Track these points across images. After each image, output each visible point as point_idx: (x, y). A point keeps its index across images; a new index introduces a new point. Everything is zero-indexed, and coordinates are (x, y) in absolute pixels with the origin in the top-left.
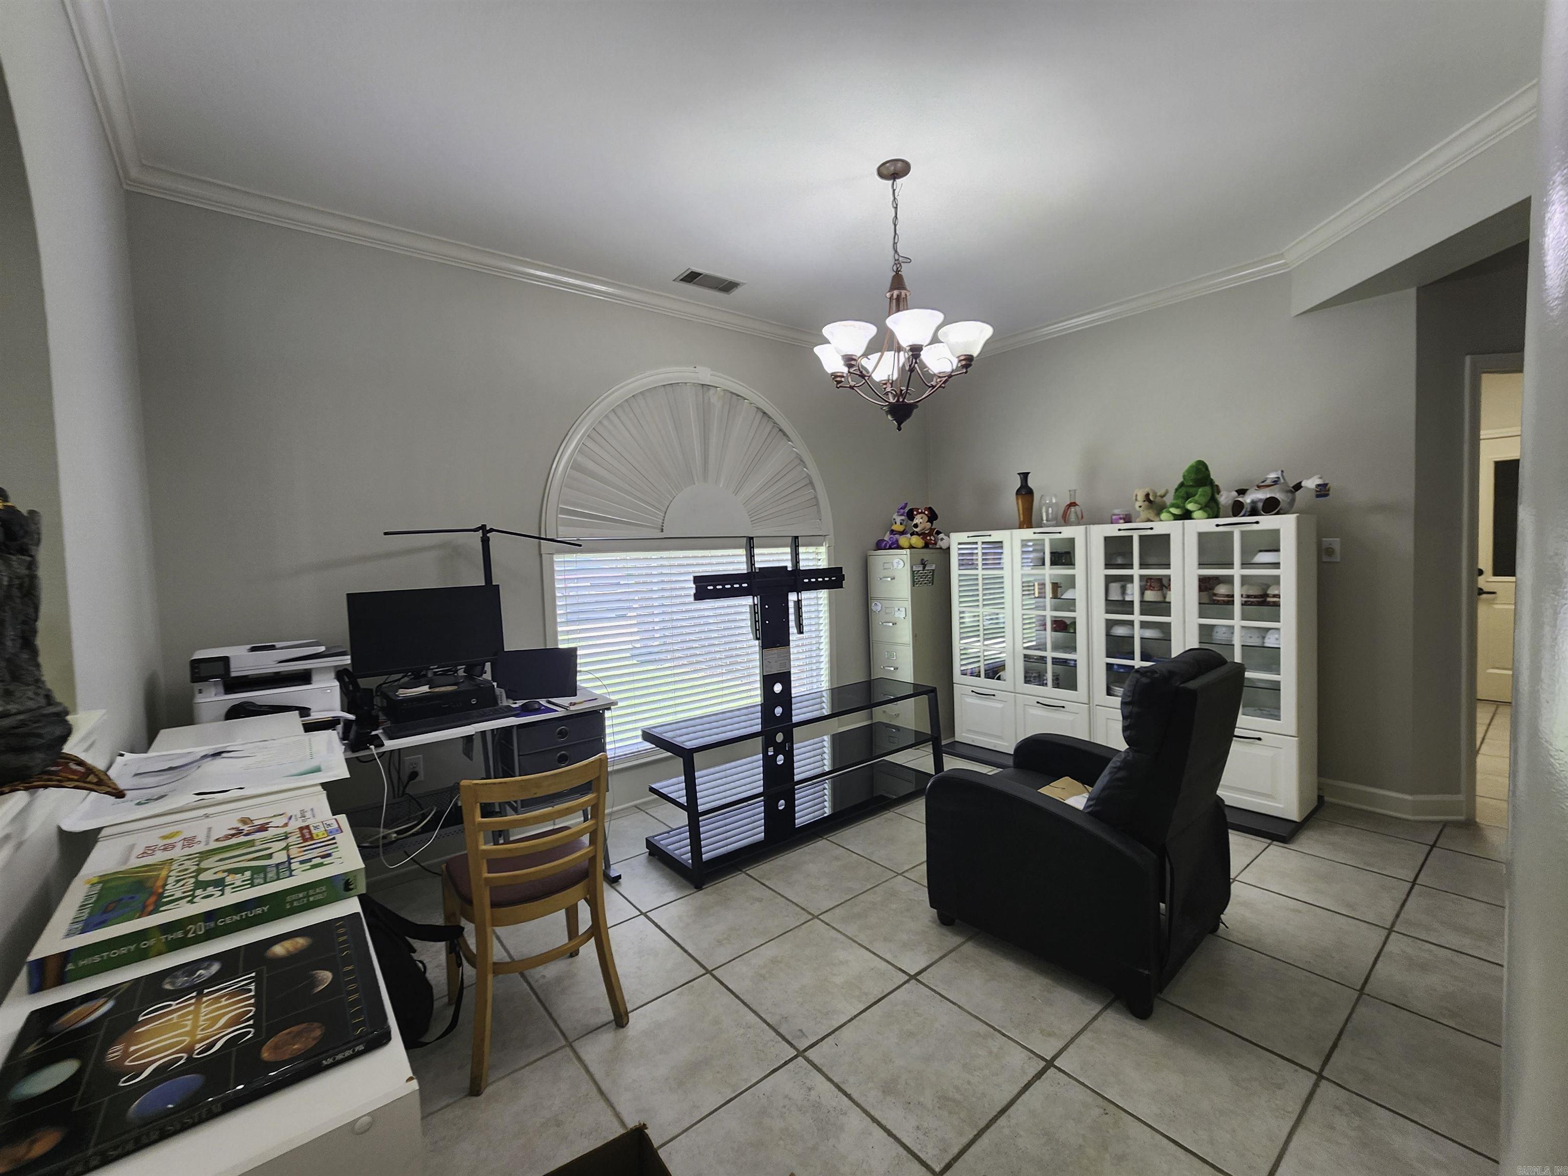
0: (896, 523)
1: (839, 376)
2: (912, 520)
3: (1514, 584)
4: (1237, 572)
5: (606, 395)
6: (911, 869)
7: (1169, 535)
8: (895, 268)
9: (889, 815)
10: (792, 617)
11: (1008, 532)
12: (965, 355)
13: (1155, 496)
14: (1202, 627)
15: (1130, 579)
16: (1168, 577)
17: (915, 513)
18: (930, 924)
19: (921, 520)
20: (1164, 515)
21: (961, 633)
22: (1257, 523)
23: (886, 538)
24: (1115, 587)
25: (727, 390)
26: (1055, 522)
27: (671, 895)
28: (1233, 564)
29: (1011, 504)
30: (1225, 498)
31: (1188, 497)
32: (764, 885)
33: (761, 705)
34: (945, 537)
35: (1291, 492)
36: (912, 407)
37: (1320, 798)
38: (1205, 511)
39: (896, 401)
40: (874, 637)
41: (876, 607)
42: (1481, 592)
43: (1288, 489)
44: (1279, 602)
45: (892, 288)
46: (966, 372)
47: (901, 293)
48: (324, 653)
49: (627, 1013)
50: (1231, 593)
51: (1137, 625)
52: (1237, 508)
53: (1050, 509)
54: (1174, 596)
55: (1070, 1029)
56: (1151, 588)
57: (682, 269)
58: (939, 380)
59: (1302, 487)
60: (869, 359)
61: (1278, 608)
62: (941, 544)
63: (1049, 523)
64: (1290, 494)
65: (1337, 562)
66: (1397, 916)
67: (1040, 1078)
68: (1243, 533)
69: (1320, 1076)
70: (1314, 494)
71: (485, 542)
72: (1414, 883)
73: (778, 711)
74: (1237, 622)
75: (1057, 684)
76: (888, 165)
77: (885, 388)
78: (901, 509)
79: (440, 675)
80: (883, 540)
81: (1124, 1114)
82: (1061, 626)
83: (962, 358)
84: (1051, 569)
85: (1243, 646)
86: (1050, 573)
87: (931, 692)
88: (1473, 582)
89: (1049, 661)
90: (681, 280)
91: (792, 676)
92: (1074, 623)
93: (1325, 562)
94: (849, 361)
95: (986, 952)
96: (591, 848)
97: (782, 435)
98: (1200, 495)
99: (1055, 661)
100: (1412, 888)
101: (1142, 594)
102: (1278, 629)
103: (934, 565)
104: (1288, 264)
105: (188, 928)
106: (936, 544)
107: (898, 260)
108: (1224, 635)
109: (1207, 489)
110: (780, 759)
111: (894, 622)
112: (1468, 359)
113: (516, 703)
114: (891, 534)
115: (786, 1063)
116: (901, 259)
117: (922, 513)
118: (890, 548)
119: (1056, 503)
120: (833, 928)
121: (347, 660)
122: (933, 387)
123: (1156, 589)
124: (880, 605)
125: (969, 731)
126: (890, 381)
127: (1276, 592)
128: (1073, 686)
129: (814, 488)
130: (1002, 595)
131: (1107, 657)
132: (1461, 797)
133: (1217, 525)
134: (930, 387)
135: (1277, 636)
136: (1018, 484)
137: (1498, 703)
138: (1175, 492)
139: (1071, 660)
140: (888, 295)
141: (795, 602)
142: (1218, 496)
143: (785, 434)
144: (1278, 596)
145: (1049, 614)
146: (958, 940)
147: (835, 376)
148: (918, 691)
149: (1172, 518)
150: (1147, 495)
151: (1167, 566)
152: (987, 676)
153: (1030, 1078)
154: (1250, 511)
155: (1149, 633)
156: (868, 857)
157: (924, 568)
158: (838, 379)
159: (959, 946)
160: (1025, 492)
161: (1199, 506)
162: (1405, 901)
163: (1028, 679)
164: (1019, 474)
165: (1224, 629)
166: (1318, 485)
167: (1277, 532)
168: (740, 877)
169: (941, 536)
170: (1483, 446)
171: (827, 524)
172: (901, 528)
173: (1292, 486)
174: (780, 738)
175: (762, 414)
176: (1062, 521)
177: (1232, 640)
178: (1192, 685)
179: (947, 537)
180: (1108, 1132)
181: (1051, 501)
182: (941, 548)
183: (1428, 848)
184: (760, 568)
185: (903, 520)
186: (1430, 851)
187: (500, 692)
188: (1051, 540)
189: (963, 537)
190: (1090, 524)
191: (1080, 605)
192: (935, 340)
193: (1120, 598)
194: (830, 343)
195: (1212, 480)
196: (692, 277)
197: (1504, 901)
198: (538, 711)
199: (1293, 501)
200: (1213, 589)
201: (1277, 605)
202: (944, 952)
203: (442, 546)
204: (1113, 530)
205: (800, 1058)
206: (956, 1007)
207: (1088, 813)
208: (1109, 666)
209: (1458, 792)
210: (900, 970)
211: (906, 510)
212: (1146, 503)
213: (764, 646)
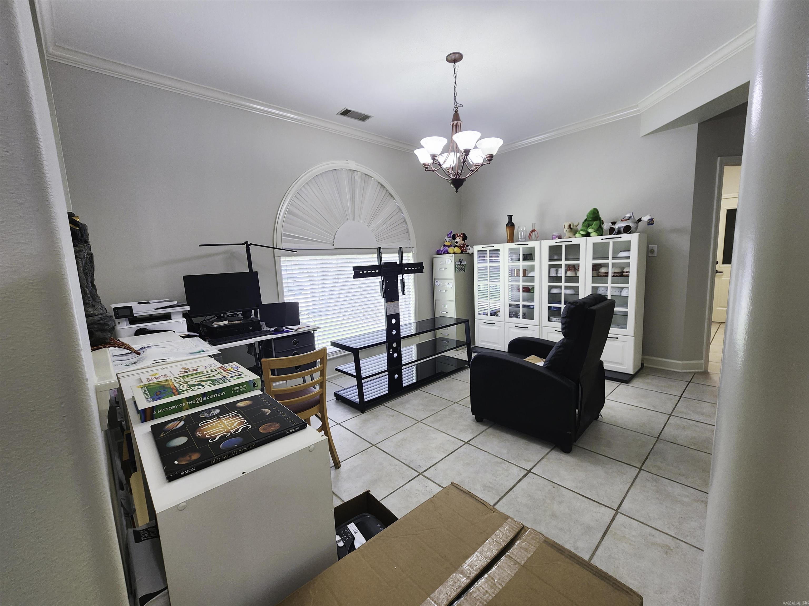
0: (446, 241)
1: (427, 165)
2: (455, 240)
3: (730, 268)
4: (610, 261)
5: (303, 175)
6: (461, 400)
7: (579, 244)
8: (455, 110)
9: (448, 379)
10: (400, 288)
11: (502, 245)
12: (490, 155)
13: (573, 226)
14: (593, 287)
15: (560, 266)
16: (578, 265)
17: (456, 236)
18: (472, 422)
19: (459, 240)
20: (577, 235)
21: (478, 293)
22: (621, 237)
23: (442, 249)
24: (553, 270)
25: (363, 173)
26: (525, 239)
27: (350, 416)
28: (609, 258)
29: (503, 231)
30: (606, 226)
31: (589, 226)
32: (393, 410)
33: (386, 329)
34: (471, 248)
35: (636, 223)
36: (463, 181)
37: (642, 364)
38: (596, 233)
39: (455, 178)
40: (437, 297)
41: (437, 283)
42: (717, 272)
43: (635, 221)
44: (629, 275)
45: (453, 120)
46: (490, 163)
47: (458, 122)
48: (177, 305)
49: (340, 463)
50: (607, 272)
51: (563, 288)
52: (611, 231)
53: (523, 233)
54: (581, 274)
55: (537, 458)
56: (570, 270)
57: (342, 108)
58: (475, 167)
59: (641, 220)
60: (443, 156)
61: (628, 277)
62: (469, 251)
63: (522, 240)
64: (636, 224)
65: (655, 256)
66: (674, 409)
67: (525, 477)
68: (614, 242)
69: (641, 469)
70: (647, 223)
71: (248, 250)
72: (681, 397)
73: (394, 332)
74: (609, 285)
75: (524, 317)
76: (451, 55)
77: (448, 172)
78: (449, 234)
79: (230, 316)
80: (440, 250)
81: (561, 487)
82: (527, 290)
83: (488, 156)
84: (523, 262)
85: (611, 296)
86: (522, 264)
87: (466, 322)
88: (714, 267)
89: (521, 306)
90: (340, 114)
91: (400, 316)
92: (533, 288)
93: (650, 256)
94: (434, 157)
95: (498, 431)
96: (320, 390)
97: (391, 196)
98: (595, 225)
99: (524, 306)
100: (680, 399)
101: (566, 273)
102: (628, 287)
103: (465, 262)
104: (639, 110)
105: (196, 400)
106: (466, 251)
107: (456, 105)
108: (603, 291)
109: (598, 222)
110: (395, 355)
111: (446, 290)
112: (719, 158)
113: (270, 329)
114: (444, 247)
115: (414, 478)
116: (458, 105)
117: (459, 236)
118: (444, 254)
119: (526, 230)
120: (428, 425)
121: (188, 308)
122: (473, 171)
123: (572, 270)
124: (439, 282)
125: (482, 341)
126: (451, 168)
127: (628, 271)
128: (532, 318)
129: (406, 224)
130: (499, 275)
131: (549, 303)
132: (703, 361)
133: (602, 239)
134: (471, 171)
135: (627, 291)
136: (507, 221)
137: (720, 323)
138: (583, 224)
139: (531, 305)
140: (452, 124)
141: (401, 280)
142: (603, 225)
143: (392, 196)
144: (629, 272)
145: (521, 284)
146: (485, 428)
147: (425, 165)
148: (458, 322)
149: (581, 236)
150: (570, 225)
151: (578, 259)
152: (492, 315)
153: (521, 477)
154: (618, 232)
155: (568, 292)
156: (440, 396)
157: (461, 263)
158: (426, 166)
159: (486, 430)
160: (510, 225)
161: (594, 230)
162: (677, 404)
163: (511, 315)
164: (508, 216)
165: (603, 289)
166: (649, 219)
167: (629, 242)
168: (382, 407)
169: (469, 247)
170: (723, 202)
171: (413, 243)
172: (449, 244)
173: (637, 220)
174: (395, 345)
175: (381, 186)
176: (528, 239)
177: (606, 294)
178: (593, 308)
179: (472, 248)
180: (555, 494)
181: (523, 229)
182: (469, 253)
183: (688, 383)
184: (384, 263)
185: (450, 240)
186: (688, 384)
187: (263, 324)
188: (523, 248)
189: (480, 248)
190: (542, 240)
191: (537, 279)
192: (476, 147)
193: (556, 275)
194: (424, 148)
195: (600, 218)
196: (346, 113)
197: (717, 402)
198: (283, 332)
199: (637, 227)
200: (598, 270)
201: (628, 276)
202: (479, 433)
203: (225, 252)
204: (553, 243)
205: (420, 476)
206: (487, 453)
207: (546, 367)
208: (549, 308)
209: (701, 359)
210: (461, 440)
211: (452, 235)
212: (569, 229)
213: (387, 301)
